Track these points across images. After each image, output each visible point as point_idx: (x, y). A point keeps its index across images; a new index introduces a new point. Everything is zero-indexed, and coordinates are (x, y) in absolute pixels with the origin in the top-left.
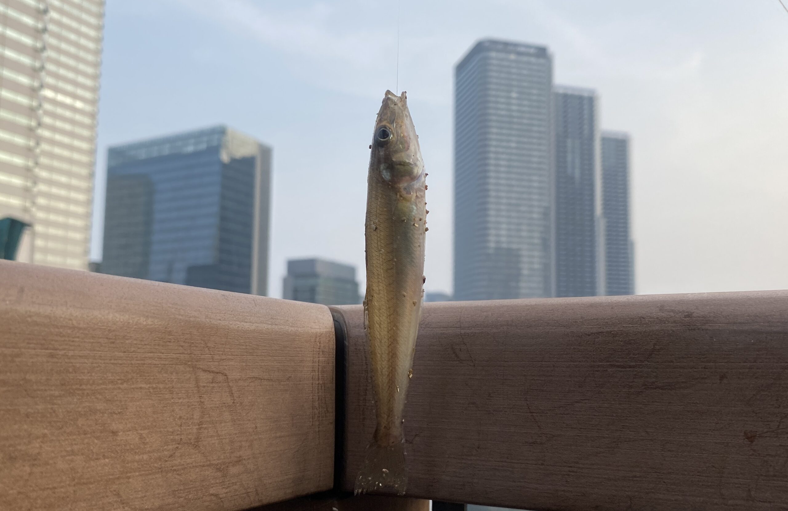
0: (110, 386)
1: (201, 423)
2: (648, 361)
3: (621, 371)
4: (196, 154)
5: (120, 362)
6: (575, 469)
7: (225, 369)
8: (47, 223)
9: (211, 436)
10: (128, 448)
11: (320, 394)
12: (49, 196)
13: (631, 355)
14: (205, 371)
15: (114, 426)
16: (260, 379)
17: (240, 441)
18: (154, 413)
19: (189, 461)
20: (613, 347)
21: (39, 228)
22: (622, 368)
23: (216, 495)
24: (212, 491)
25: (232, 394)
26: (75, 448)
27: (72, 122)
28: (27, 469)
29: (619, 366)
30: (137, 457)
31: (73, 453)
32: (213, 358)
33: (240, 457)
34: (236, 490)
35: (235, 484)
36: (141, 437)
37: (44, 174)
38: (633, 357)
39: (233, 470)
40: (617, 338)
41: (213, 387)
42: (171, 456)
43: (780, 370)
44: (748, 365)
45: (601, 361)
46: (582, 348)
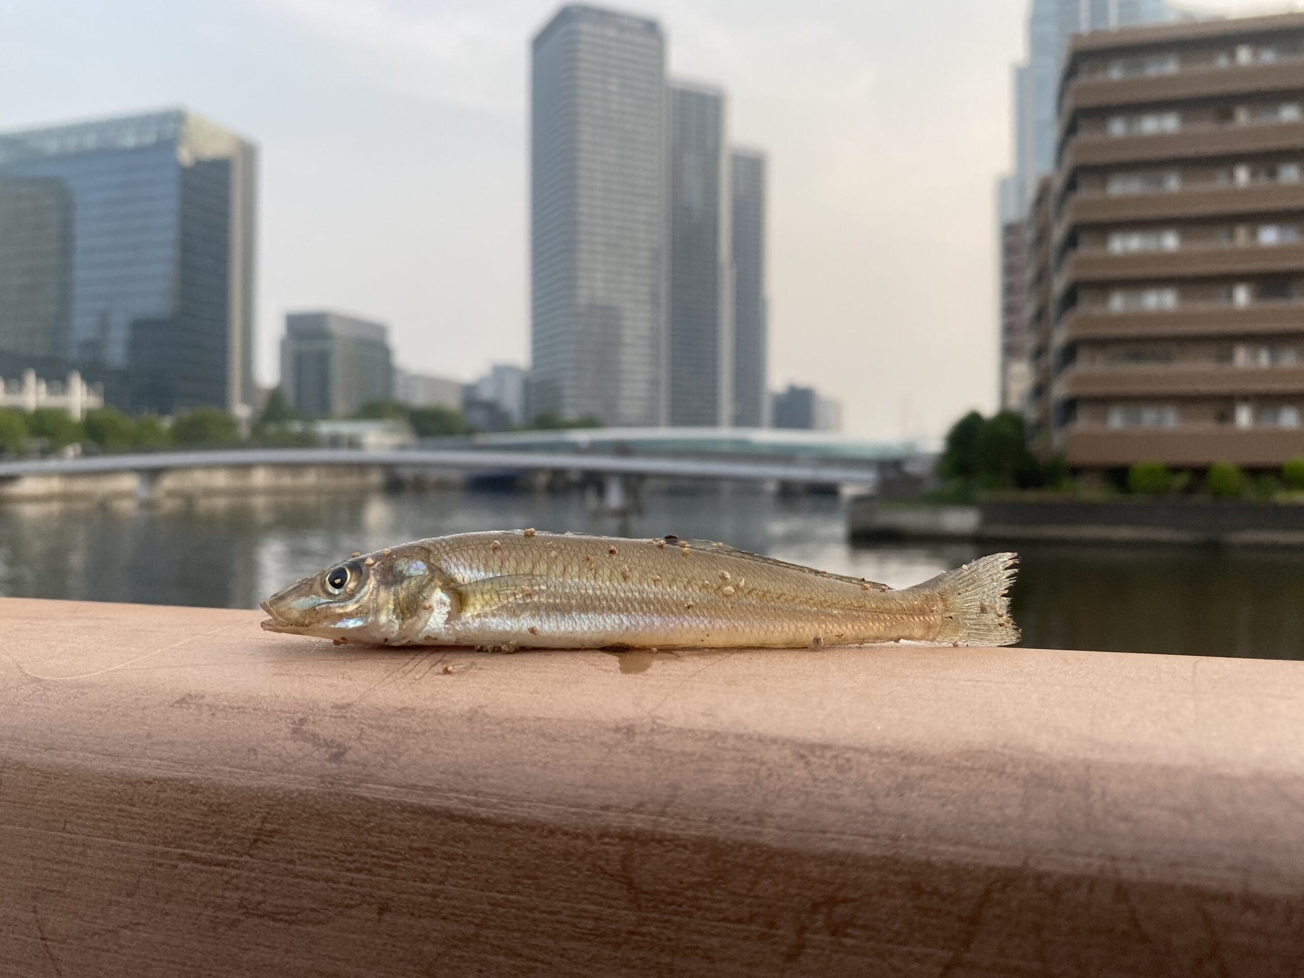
2: (251, 856)
3: (201, 871)
4: (139, 150)
13: (220, 838)
20: (189, 817)
22: (204, 864)
29: (196, 860)
38: (224, 841)
40: (198, 795)
43: (487, 907)
44: (429, 886)
45: (166, 844)
46: (135, 809)
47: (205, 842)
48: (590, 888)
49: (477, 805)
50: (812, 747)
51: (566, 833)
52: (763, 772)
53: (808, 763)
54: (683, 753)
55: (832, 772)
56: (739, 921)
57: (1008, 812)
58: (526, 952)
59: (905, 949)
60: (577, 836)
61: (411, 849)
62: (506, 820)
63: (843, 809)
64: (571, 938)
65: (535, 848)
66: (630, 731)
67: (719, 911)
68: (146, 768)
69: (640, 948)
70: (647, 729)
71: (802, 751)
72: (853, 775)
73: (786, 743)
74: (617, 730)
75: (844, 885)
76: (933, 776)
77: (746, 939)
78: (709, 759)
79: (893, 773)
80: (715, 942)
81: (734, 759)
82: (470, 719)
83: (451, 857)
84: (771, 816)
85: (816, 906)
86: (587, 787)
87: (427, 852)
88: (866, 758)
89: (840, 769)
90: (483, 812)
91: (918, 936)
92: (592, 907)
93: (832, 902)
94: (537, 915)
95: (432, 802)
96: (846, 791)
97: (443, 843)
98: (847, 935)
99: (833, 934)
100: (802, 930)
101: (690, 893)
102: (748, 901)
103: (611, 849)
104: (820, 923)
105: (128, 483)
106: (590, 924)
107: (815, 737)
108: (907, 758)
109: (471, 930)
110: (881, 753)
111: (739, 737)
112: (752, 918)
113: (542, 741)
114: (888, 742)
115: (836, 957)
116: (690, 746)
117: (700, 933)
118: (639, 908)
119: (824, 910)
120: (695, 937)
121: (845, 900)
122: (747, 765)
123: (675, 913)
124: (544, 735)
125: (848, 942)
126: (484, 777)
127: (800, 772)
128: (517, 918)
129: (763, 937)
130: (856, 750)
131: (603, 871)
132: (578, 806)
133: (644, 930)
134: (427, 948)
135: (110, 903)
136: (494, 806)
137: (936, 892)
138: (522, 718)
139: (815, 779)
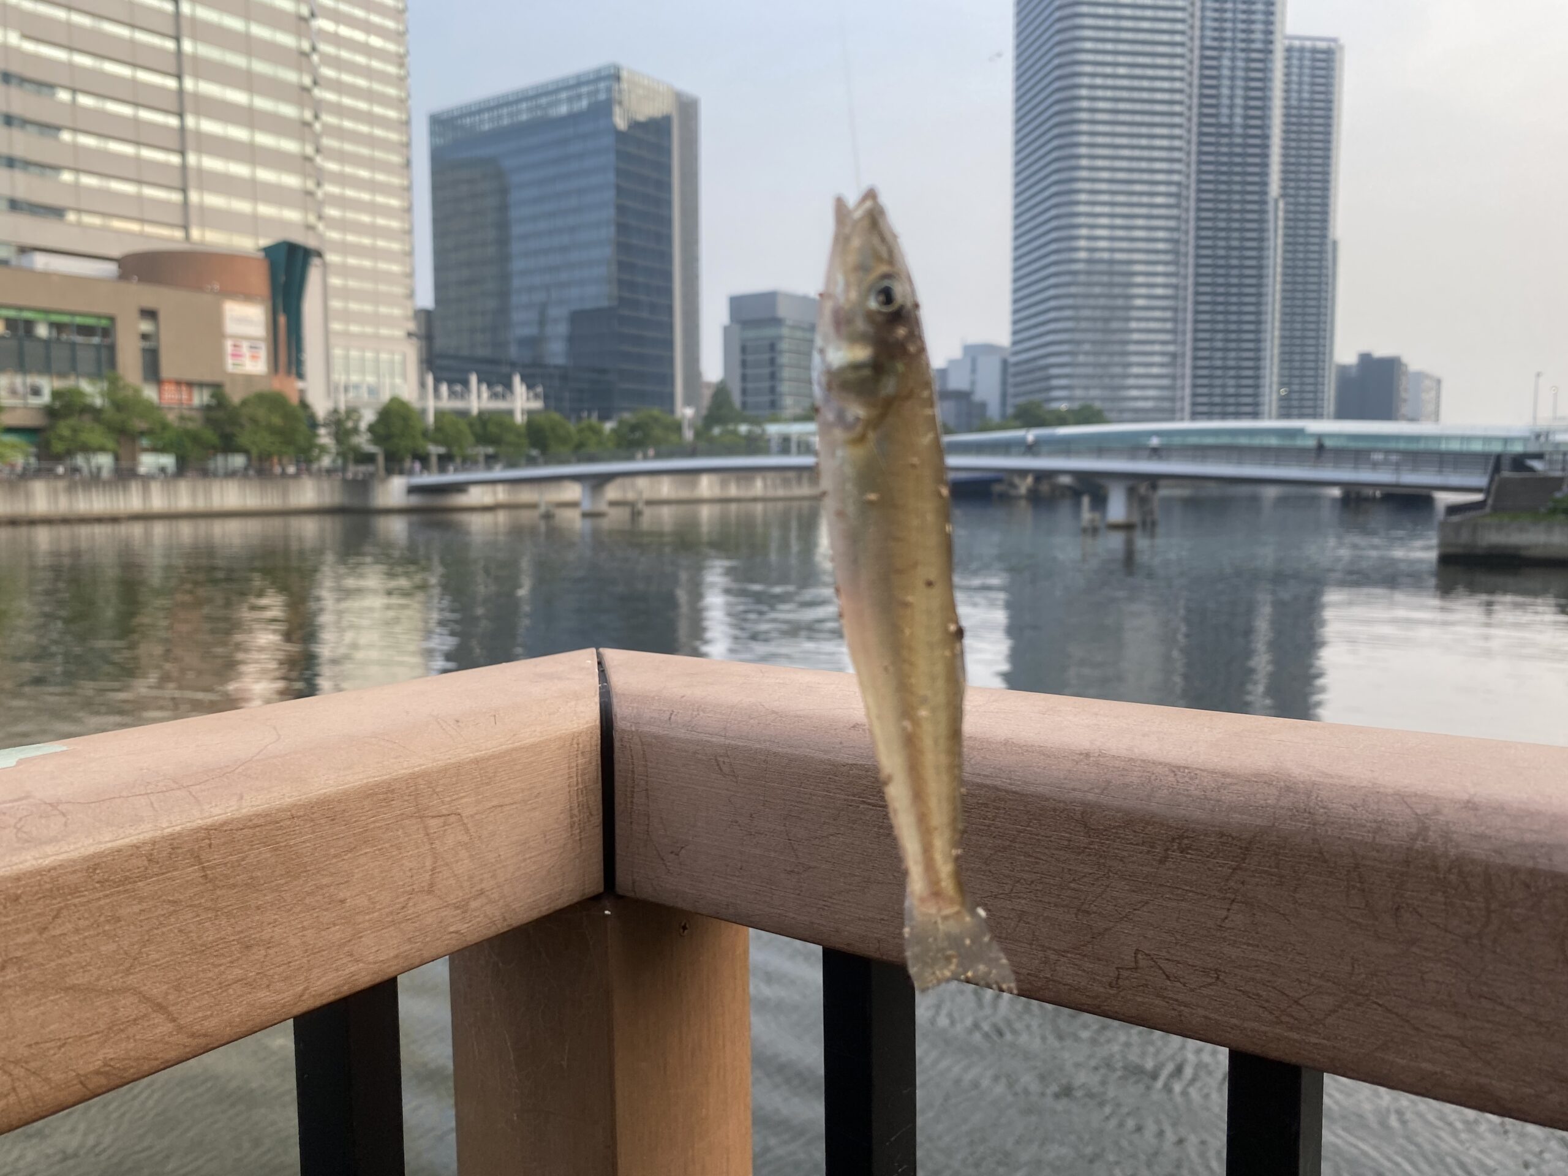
0: (334, 861)
1: (433, 869)
4: (573, 118)
5: (342, 835)
6: (829, 904)
7: (458, 809)
8: (345, 248)
9: (447, 879)
10: (357, 911)
11: (581, 799)
12: (342, 202)
14: (433, 817)
15: (341, 896)
16: (502, 806)
17: (482, 874)
18: (381, 872)
19: (424, 907)
21: (332, 258)
23: (456, 932)
24: (452, 929)
25: (467, 831)
26: (305, 924)
27: (368, 72)
28: (263, 952)
29: (869, 804)
30: (367, 917)
31: (304, 929)
32: (443, 802)
33: (482, 889)
34: (479, 923)
35: (478, 916)
36: (370, 898)
37: (332, 166)
39: (474, 904)
41: (445, 830)
42: (403, 907)
43: (1015, 833)
44: (987, 822)
45: (854, 796)
46: (837, 778)
47: (874, 796)
48: (1066, 826)
49: (1011, 784)
50: (1179, 768)
51: (1054, 800)
52: (1153, 777)
53: (1175, 775)
54: (1114, 767)
55: (1187, 779)
56: (1137, 844)
57: (1269, 801)
58: (1034, 855)
59: (1215, 861)
60: (1060, 802)
61: (978, 803)
62: (1025, 793)
63: (1190, 796)
64: (1056, 849)
65: (1039, 806)
66: (1088, 755)
67: (1127, 839)
68: (843, 757)
69: (1090, 855)
70: (1096, 755)
71: (1174, 769)
72: (1197, 781)
73: (1166, 765)
74: (1081, 754)
75: (1187, 830)
76: (1236, 784)
77: (1141, 853)
78: (1127, 770)
79: (1216, 781)
80: (1125, 854)
81: (1139, 771)
82: (1005, 744)
83: (998, 808)
84: (1155, 797)
85: (1173, 839)
86: (1065, 779)
87: (986, 805)
88: (1205, 774)
89: (1191, 778)
90: (1014, 788)
91: (1221, 855)
92: (1067, 835)
93: (1181, 837)
94: (1040, 837)
95: (988, 782)
96: (1192, 788)
97: (994, 801)
98: (1188, 853)
99: (1181, 852)
100: (1167, 850)
101: (1114, 831)
102: (1142, 835)
103: (1077, 808)
104: (1175, 847)
105: (573, 492)
106: (1066, 843)
107: (1182, 763)
108: (1225, 775)
109: (1008, 843)
110: (1213, 772)
111: (1143, 761)
112: (1143, 843)
113: (1042, 757)
114: (1218, 767)
115: (1183, 863)
116: (1117, 763)
117: (1118, 849)
118: (1090, 837)
119: (1177, 841)
120: (1116, 851)
121: (1187, 837)
122: (1145, 774)
123: (1108, 840)
124: (1044, 755)
125: (1189, 856)
126: (1014, 771)
127: (1171, 779)
128: (1030, 838)
129: (1148, 852)
130: (1201, 770)
131: (1072, 818)
132: (1060, 788)
133: (1092, 847)
134: (986, 851)
135: (825, 823)
136: (1018, 786)
137: (1230, 835)
138: (1032, 746)
139: (1178, 782)
